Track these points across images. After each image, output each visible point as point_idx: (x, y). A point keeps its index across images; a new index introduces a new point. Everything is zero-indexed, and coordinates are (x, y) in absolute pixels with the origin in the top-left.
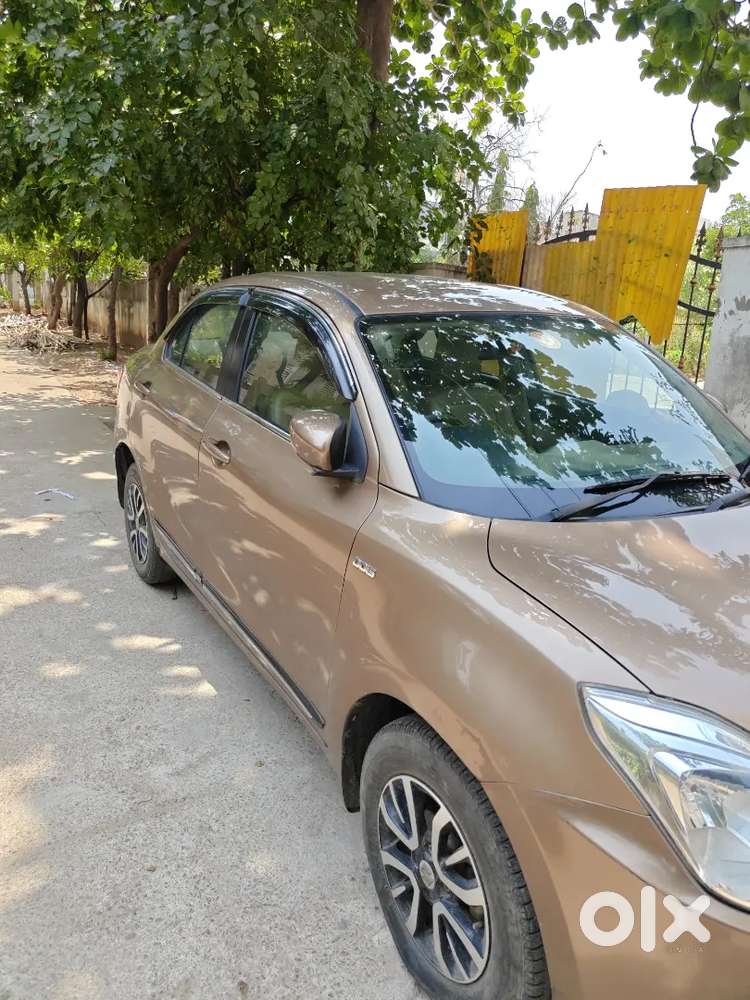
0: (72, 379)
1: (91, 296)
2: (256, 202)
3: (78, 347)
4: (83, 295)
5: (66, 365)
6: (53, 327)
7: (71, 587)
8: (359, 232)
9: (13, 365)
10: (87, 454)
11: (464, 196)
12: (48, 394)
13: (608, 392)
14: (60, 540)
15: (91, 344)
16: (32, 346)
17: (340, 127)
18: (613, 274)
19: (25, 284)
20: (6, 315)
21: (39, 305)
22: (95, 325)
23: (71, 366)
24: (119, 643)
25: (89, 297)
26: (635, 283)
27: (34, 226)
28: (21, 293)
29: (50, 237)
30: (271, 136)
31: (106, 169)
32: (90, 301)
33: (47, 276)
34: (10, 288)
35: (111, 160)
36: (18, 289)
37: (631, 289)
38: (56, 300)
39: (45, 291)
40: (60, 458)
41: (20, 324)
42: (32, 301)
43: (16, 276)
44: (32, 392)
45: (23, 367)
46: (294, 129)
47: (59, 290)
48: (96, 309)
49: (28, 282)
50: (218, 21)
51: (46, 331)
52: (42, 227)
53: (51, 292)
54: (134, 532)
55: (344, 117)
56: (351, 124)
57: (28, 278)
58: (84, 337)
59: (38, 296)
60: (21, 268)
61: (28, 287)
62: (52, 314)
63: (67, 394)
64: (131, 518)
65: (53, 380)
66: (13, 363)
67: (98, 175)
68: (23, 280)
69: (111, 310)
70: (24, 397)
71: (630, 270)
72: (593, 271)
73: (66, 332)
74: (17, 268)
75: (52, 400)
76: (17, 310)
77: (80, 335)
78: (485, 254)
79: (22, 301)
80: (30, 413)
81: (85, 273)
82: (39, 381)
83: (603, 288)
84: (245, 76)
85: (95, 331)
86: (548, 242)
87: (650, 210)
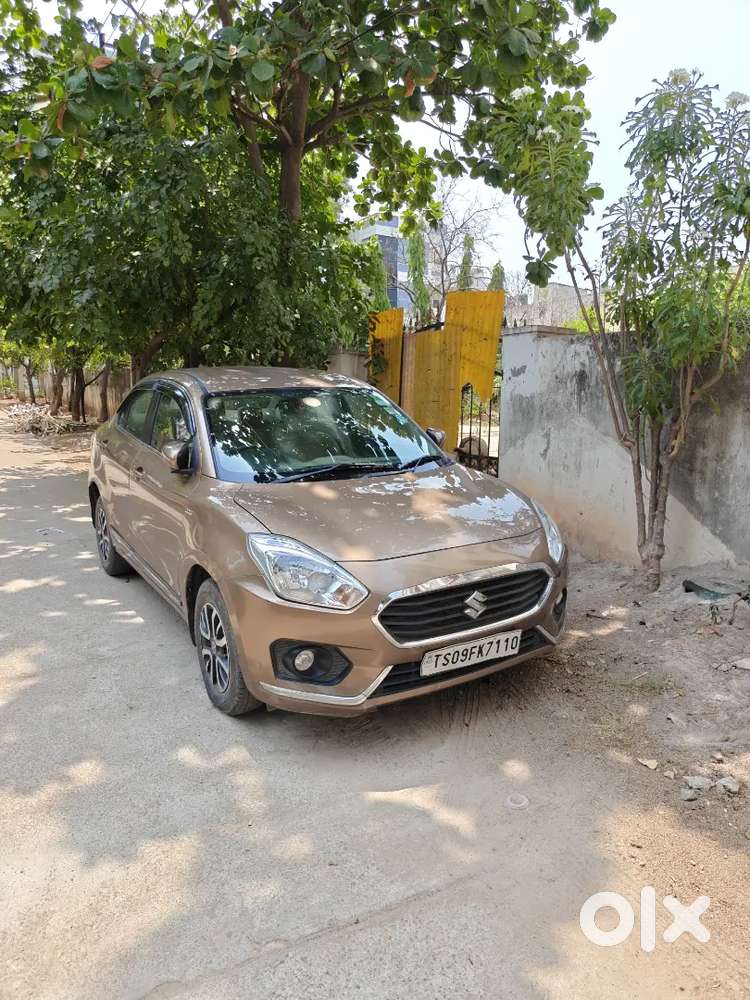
0: (70, 455)
1: (89, 384)
2: (199, 311)
3: (76, 429)
4: (81, 385)
5: (65, 444)
6: (54, 413)
7: (59, 579)
8: (276, 327)
9: (20, 446)
10: (77, 506)
11: (360, 298)
12: (49, 467)
13: (460, 440)
14: (52, 556)
15: (88, 426)
16: (36, 430)
17: (253, 256)
18: (455, 353)
19: (29, 377)
20: (13, 405)
21: (43, 394)
22: (93, 409)
23: (69, 445)
24: (88, 603)
25: (86, 386)
26: (469, 360)
27: (36, 334)
28: (27, 384)
29: (49, 342)
30: (209, 265)
31: (84, 301)
32: (88, 389)
33: (50, 368)
34: (17, 381)
35: (87, 295)
36: (24, 381)
37: (468, 363)
38: (58, 389)
39: (49, 382)
40: (56, 509)
41: (26, 412)
42: (36, 391)
43: (22, 370)
44: (36, 466)
45: (28, 448)
46: (225, 259)
47: (60, 380)
48: (93, 396)
49: (33, 374)
50: (160, 199)
51: (49, 417)
52: (43, 334)
53: (54, 382)
54: (102, 542)
55: (257, 249)
56: (262, 253)
57: (33, 371)
58: (82, 421)
59: (42, 387)
60: (27, 362)
61: (33, 379)
62: (54, 402)
63: (64, 466)
64: (99, 532)
65: (54, 456)
66: (21, 445)
67: (78, 305)
68: (28, 372)
69: (104, 396)
70: (29, 469)
71: (465, 350)
72: (443, 352)
73: (66, 417)
74: (22, 362)
75: (51, 471)
76: (23, 400)
77: (78, 420)
78: (379, 340)
79: (27, 392)
80: (35, 481)
81: (82, 365)
82: (42, 457)
83: (450, 364)
84: (180, 233)
85: (92, 416)
86: (417, 331)
87: (474, 309)
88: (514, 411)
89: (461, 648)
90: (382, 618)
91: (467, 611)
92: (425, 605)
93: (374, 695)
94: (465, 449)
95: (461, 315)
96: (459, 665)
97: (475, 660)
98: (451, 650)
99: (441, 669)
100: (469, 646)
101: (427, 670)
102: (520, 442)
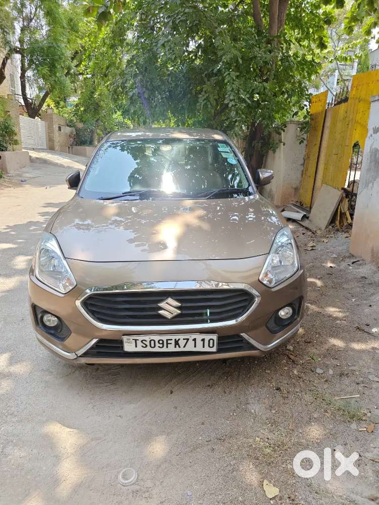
18: (352, 119)
72: (345, 119)
83: (348, 127)
86: (335, 105)
87: (368, 84)
88: (371, 162)
89: (156, 338)
90: (85, 304)
91: (161, 312)
92: (123, 301)
93: (85, 355)
94: (350, 189)
95: (359, 90)
96: (157, 349)
97: (172, 348)
98: (147, 338)
99: (140, 349)
100: (164, 338)
101: (129, 347)
102: (371, 185)
